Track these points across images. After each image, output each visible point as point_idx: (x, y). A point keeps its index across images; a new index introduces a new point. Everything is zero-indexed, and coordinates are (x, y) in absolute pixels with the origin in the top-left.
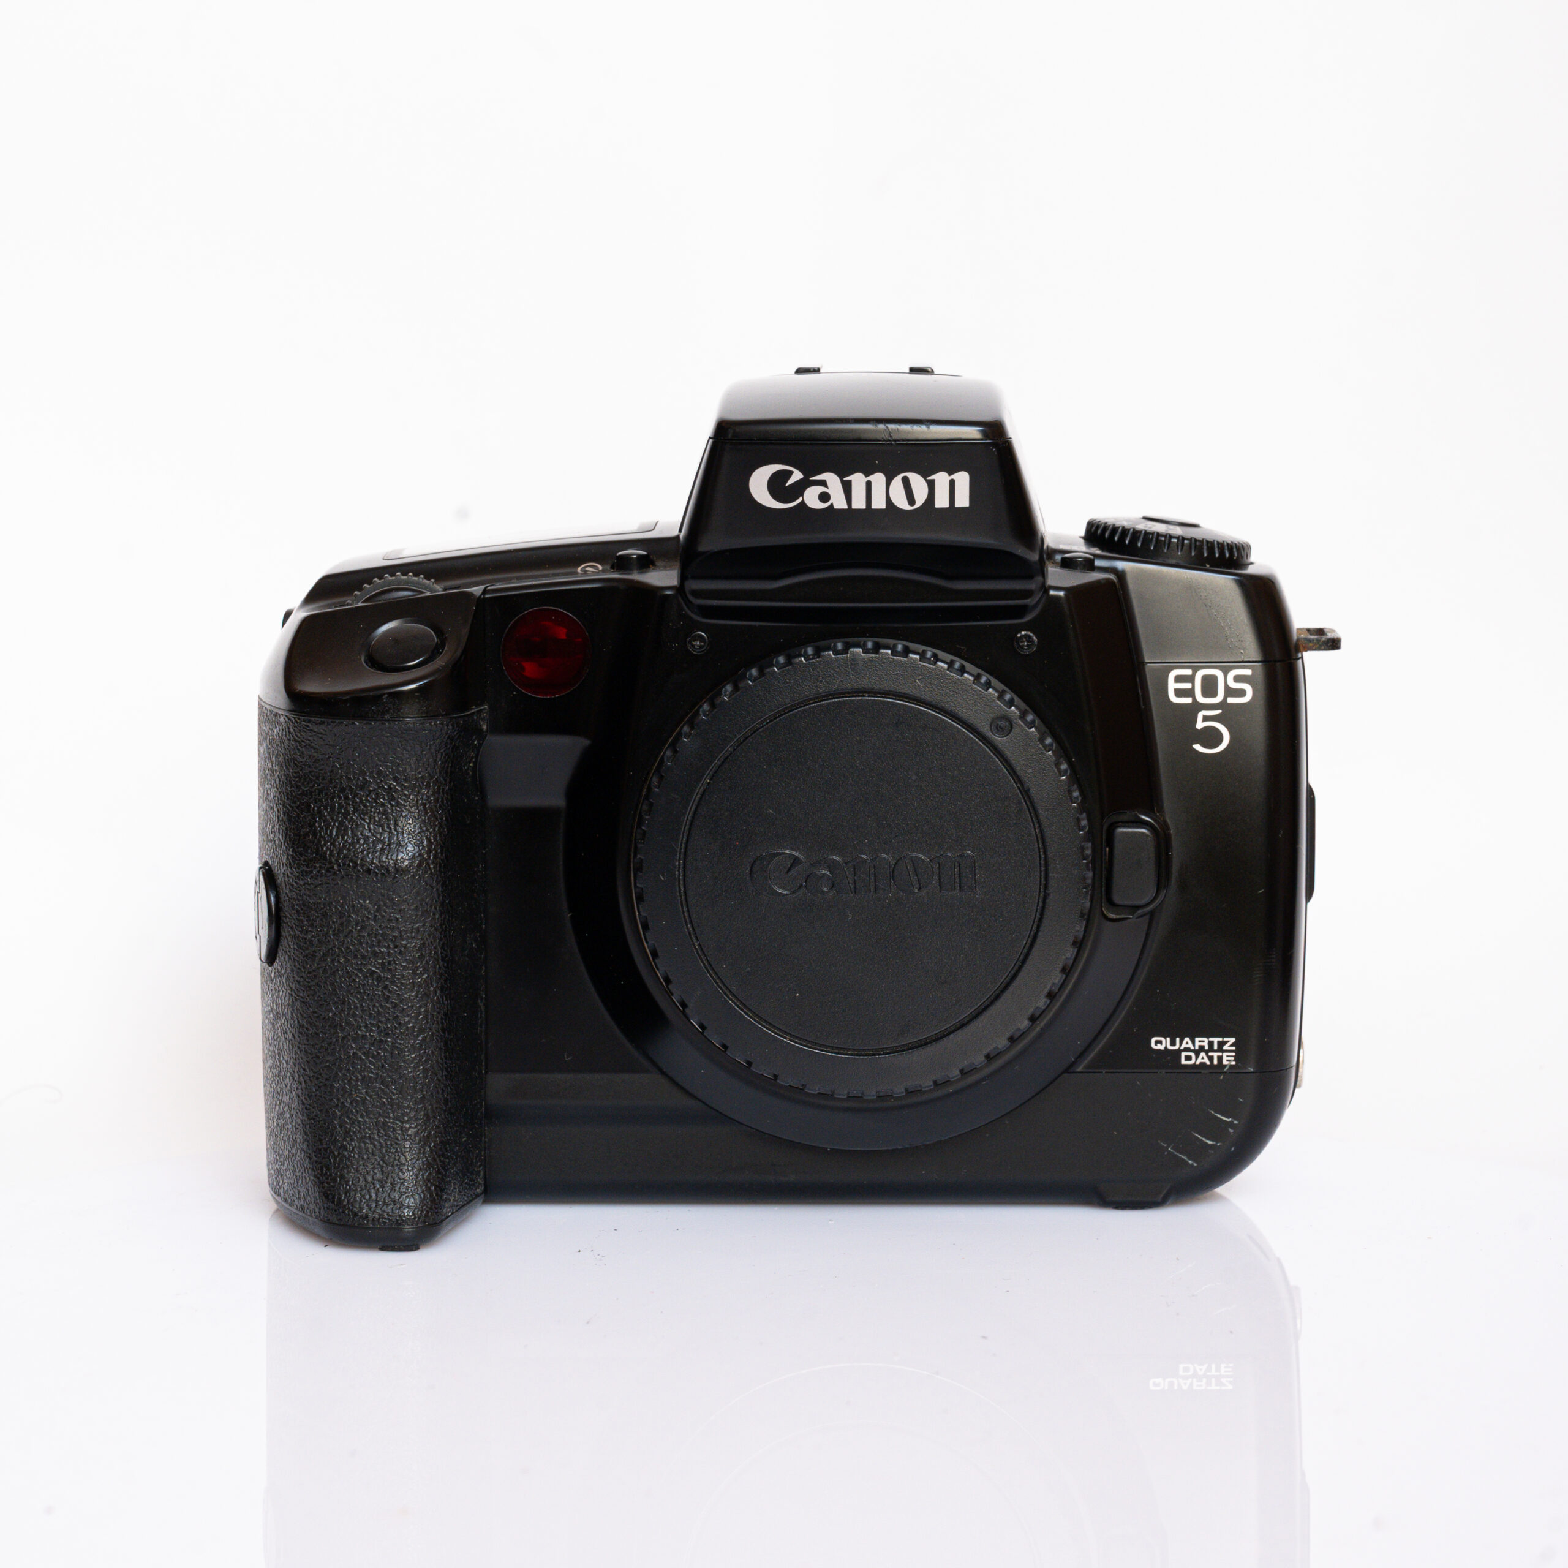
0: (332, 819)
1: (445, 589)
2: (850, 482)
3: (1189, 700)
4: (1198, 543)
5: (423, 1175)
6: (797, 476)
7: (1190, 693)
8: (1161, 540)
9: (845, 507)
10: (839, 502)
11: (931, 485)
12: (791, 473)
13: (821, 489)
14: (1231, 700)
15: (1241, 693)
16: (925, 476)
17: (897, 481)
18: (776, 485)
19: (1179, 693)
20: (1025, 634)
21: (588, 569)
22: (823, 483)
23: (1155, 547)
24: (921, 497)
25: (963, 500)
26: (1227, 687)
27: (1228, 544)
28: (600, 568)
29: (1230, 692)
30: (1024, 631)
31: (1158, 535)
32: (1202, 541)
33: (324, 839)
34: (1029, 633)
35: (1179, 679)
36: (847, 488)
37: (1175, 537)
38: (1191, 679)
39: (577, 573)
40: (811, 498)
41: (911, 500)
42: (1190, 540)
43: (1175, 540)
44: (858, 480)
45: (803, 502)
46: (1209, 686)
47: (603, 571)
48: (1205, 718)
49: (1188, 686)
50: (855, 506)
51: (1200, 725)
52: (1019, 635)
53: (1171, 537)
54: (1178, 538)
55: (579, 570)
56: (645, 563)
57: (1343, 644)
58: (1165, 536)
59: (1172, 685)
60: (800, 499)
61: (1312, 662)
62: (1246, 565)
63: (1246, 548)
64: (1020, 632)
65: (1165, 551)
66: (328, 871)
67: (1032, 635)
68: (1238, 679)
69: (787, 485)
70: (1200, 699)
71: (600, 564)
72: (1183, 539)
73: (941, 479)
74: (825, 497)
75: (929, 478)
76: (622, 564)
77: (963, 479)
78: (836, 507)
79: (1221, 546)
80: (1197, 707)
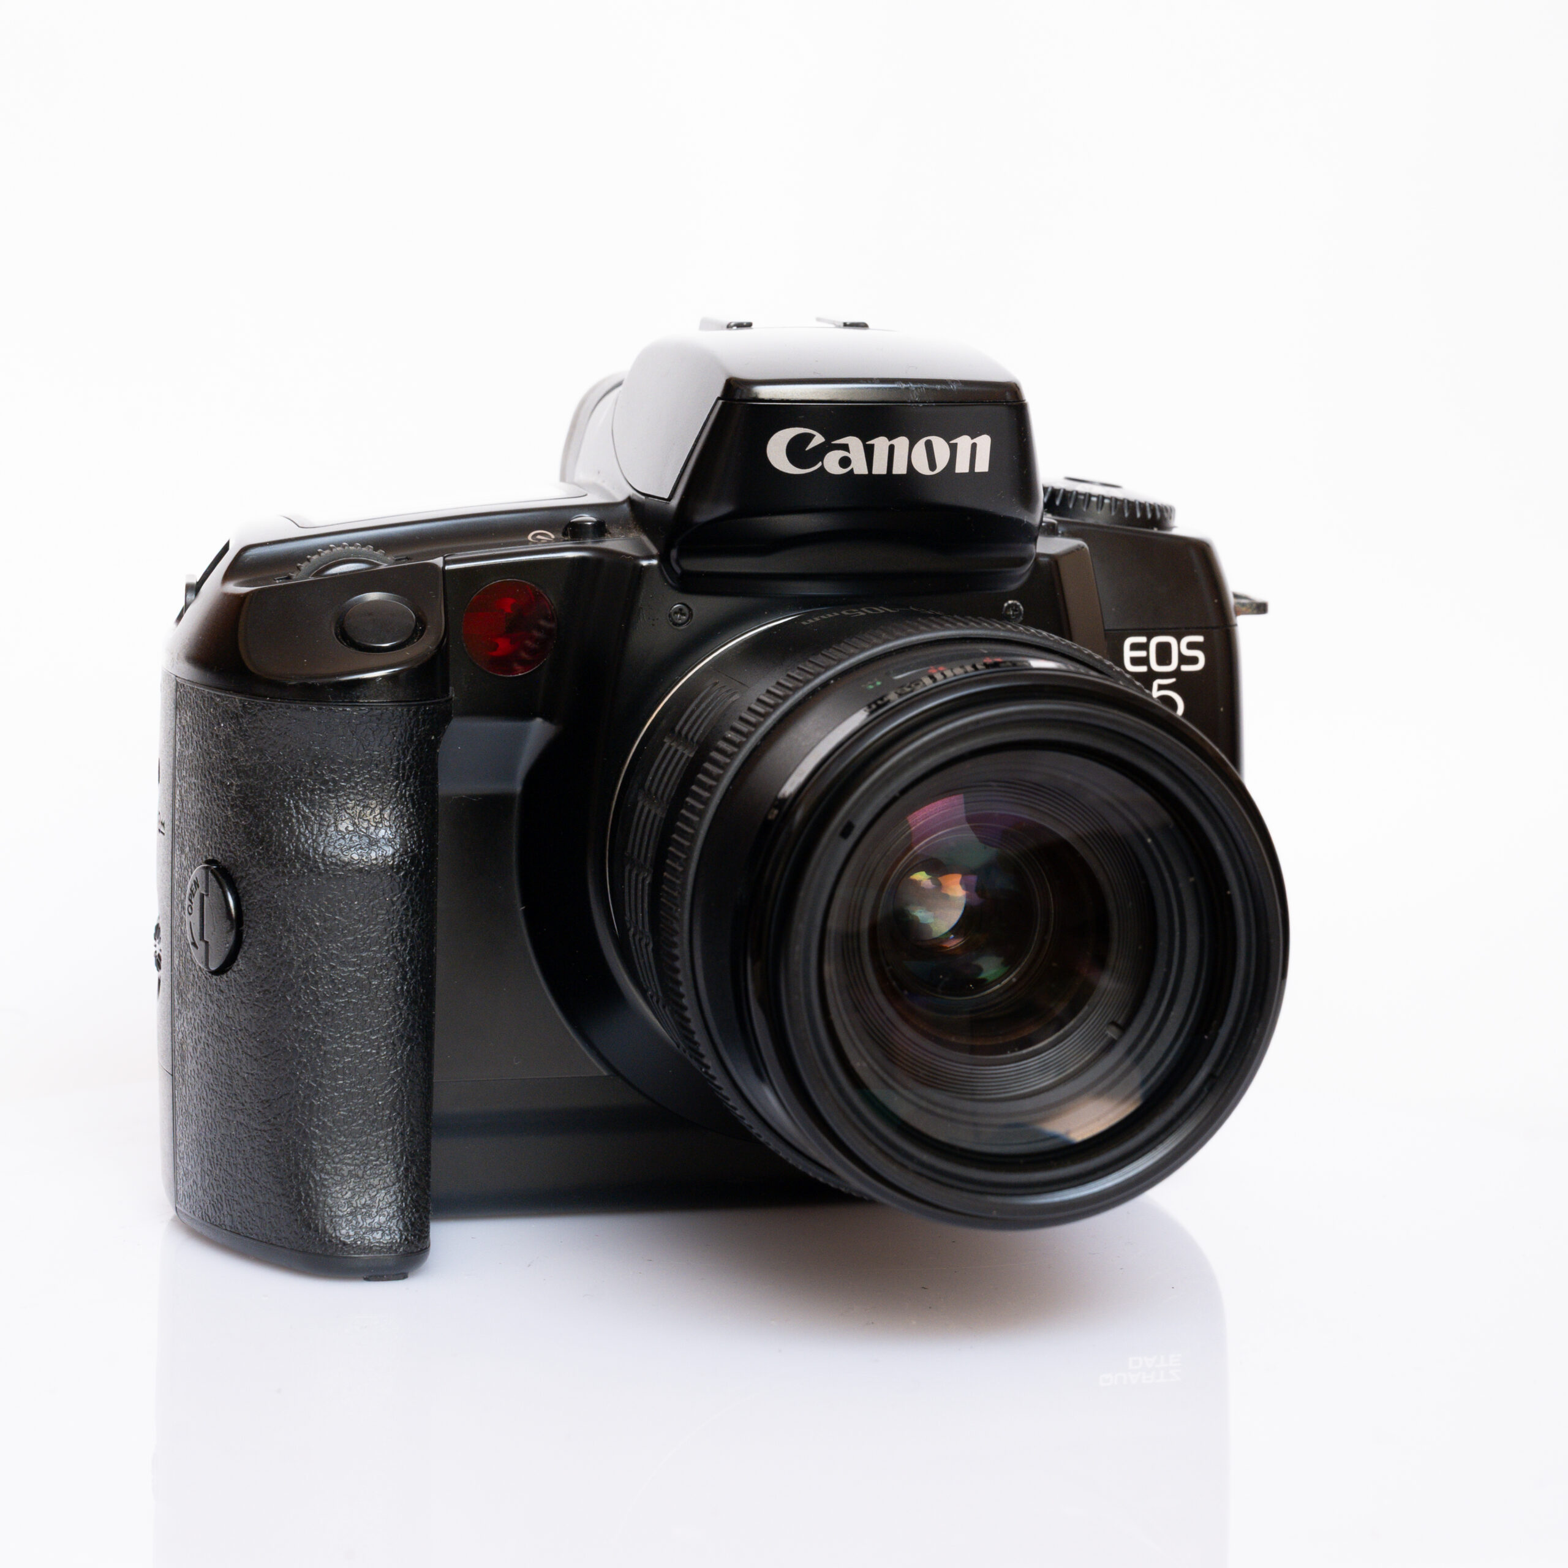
0: (313, 814)
1: (398, 561)
2: (872, 446)
3: (1143, 669)
4: (1118, 503)
5: (411, 1197)
6: (818, 439)
7: (1144, 661)
8: (1081, 499)
9: (866, 472)
10: (859, 467)
11: (953, 449)
12: (812, 436)
13: (841, 454)
14: (1185, 668)
15: (1194, 660)
16: (947, 440)
17: (920, 446)
18: (796, 451)
19: (1135, 661)
20: (1012, 604)
21: (539, 537)
22: (845, 447)
23: (1074, 505)
24: (942, 463)
25: (983, 465)
26: (1180, 654)
27: (1150, 505)
28: (553, 536)
29: (1183, 660)
30: (1010, 599)
31: (1078, 493)
32: (1123, 501)
33: (305, 835)
34: (1015, 602)
35: (1134, 647)
36: (869, 452)
37: (1094, 496)
38: (1145, 647)
39: (527, 542)
40: (831, 463)
41: (932, 465)
42: (1110, 499)
43: (1082, 497)
44: (881, 444)
45: (822, 467)
46: (1164, 654)
47: (556, 540)
48: (1161, 687)
49: (1143, 654)
50: (875, 471)
51: (1156, 693)
52: (1006, 605)
53: (1090, 495)
54: (1098, 497)
55: (530, 537)
56: (600, 530)
57: (1270, 608)
58: (1085, 495)
59: (1128, 654)
60: (820, 464)
61: (1245, 626)
62: (1170, 528)
63: (1169, 510)
64: (1006, 601)
65: (1085, 509)
67: (1018, 604)
68: (1191, 646)
69: (807, 449)
70: (1156, 668)
71: (552, 532)
72: (1104, 498)
73: (964, 442)
74: (845, 462)
75: (952, 442)
76: (573, 531)
77: (984, 442)
78: (856, 472)
79: (1143, 506)
80: (1152, 676)
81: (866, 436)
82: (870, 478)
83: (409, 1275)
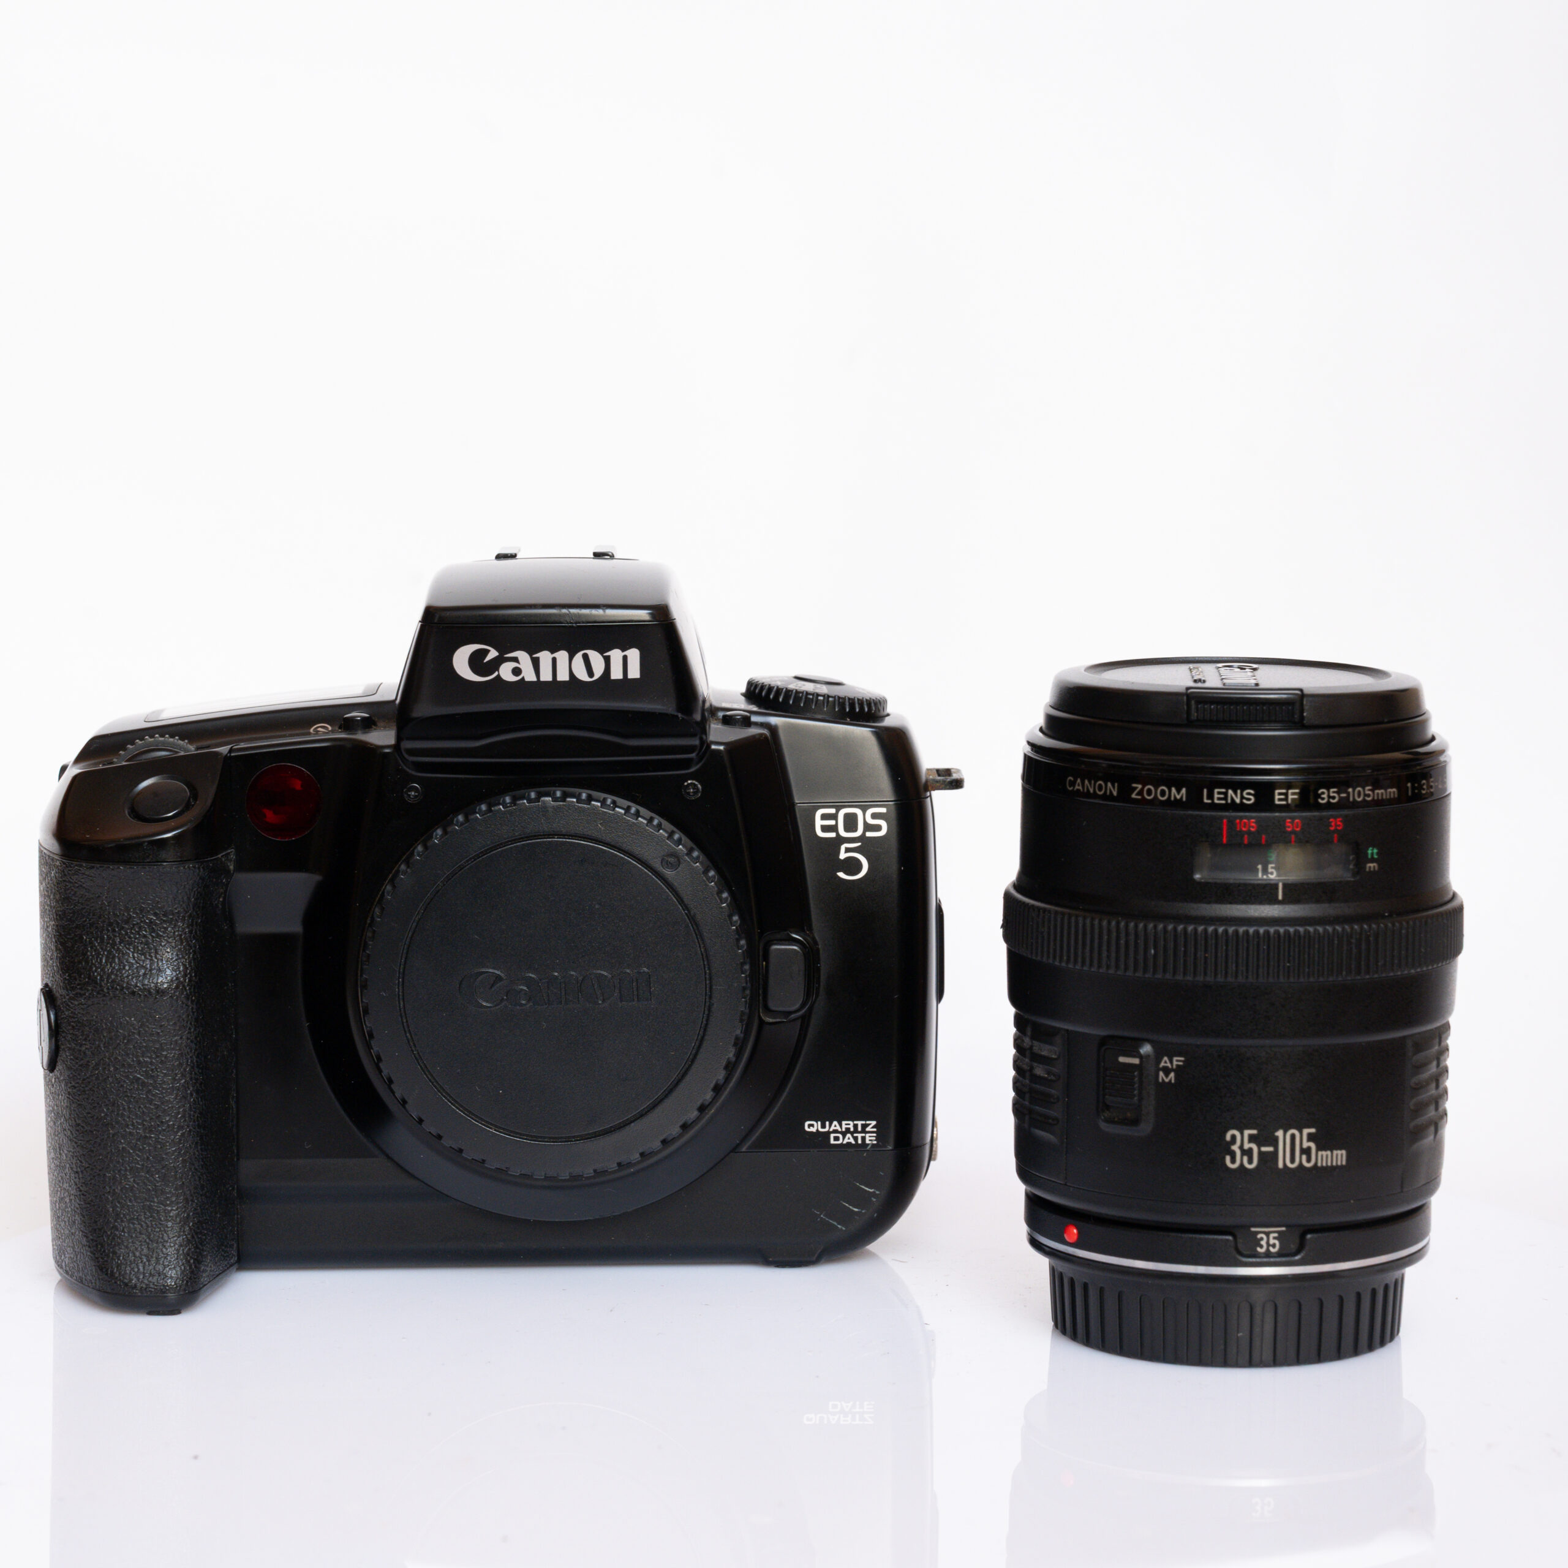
0: (102, 949)
1: (198, 749)
2: (538, 658)
3: (833, 835)
4: (841, 700)
5: (183, 1250)
6: (493, 654)
7: (834, 828)
8: (810, 697)
9: (534, 679)
10: (529, 675)
11: (607, 660)
12: (488, 651)
13: (514, 665)
14: (869, 834)
15: (878, 828)
16: (602, 653)
17: (578, 658)
18: (476, 661)
19: (825, 829)
20: (691, 783)
21: (320, 729)
22: (516, 660)
23: (804, 704)
24: (598, 672)
25: (634, 672)
26: (865, 823)
27: (867, 700)
28: (330, 728)
29: (868, 827)
30: (690, 780)
31: (807, 693)
32: (844, 699)
33: (96, 966)
34: (694, 782)
35: (824, 817)
36: (536, 663)
37: (821, 696)
38: (834, 817)
39: (309, 734)
40: (506, 672)
41: (590, 673)
42: (834, 697)
43: (821, 698)
44: (545, 657)
45: (499, 676)
46: (851, 823)
47: (333, 731)
48: (848, 850)
49: (832, 822)
50: (542, 679)
51: (843, 855)
52: (686, 784)
53: (818, 695)
54: (824, 696)
55: (312, 730)
56: (368, 724)
58: (813, 694)
59: (819, 823)
60: (496, 673)
61: (940, 801)
62: (881, 718)
63: (882, 703)
64: (687, 781)
65: (813, 707)
66: (98, 993)
67: (696, 783)
68: (875, 816)
69: (485, 661)
70: (843, 833)
71: (330, 725)
72: (829, 696)
73: (616, 655)
74: (517, 671)
75: (605, 654)
76: (348, 725)
77: (634, 655)
78: (527, 679)
79: (861, 702)
80: (840, 840)
81: (532, 650)
82: (538, 683)
83: (182, 1311)
